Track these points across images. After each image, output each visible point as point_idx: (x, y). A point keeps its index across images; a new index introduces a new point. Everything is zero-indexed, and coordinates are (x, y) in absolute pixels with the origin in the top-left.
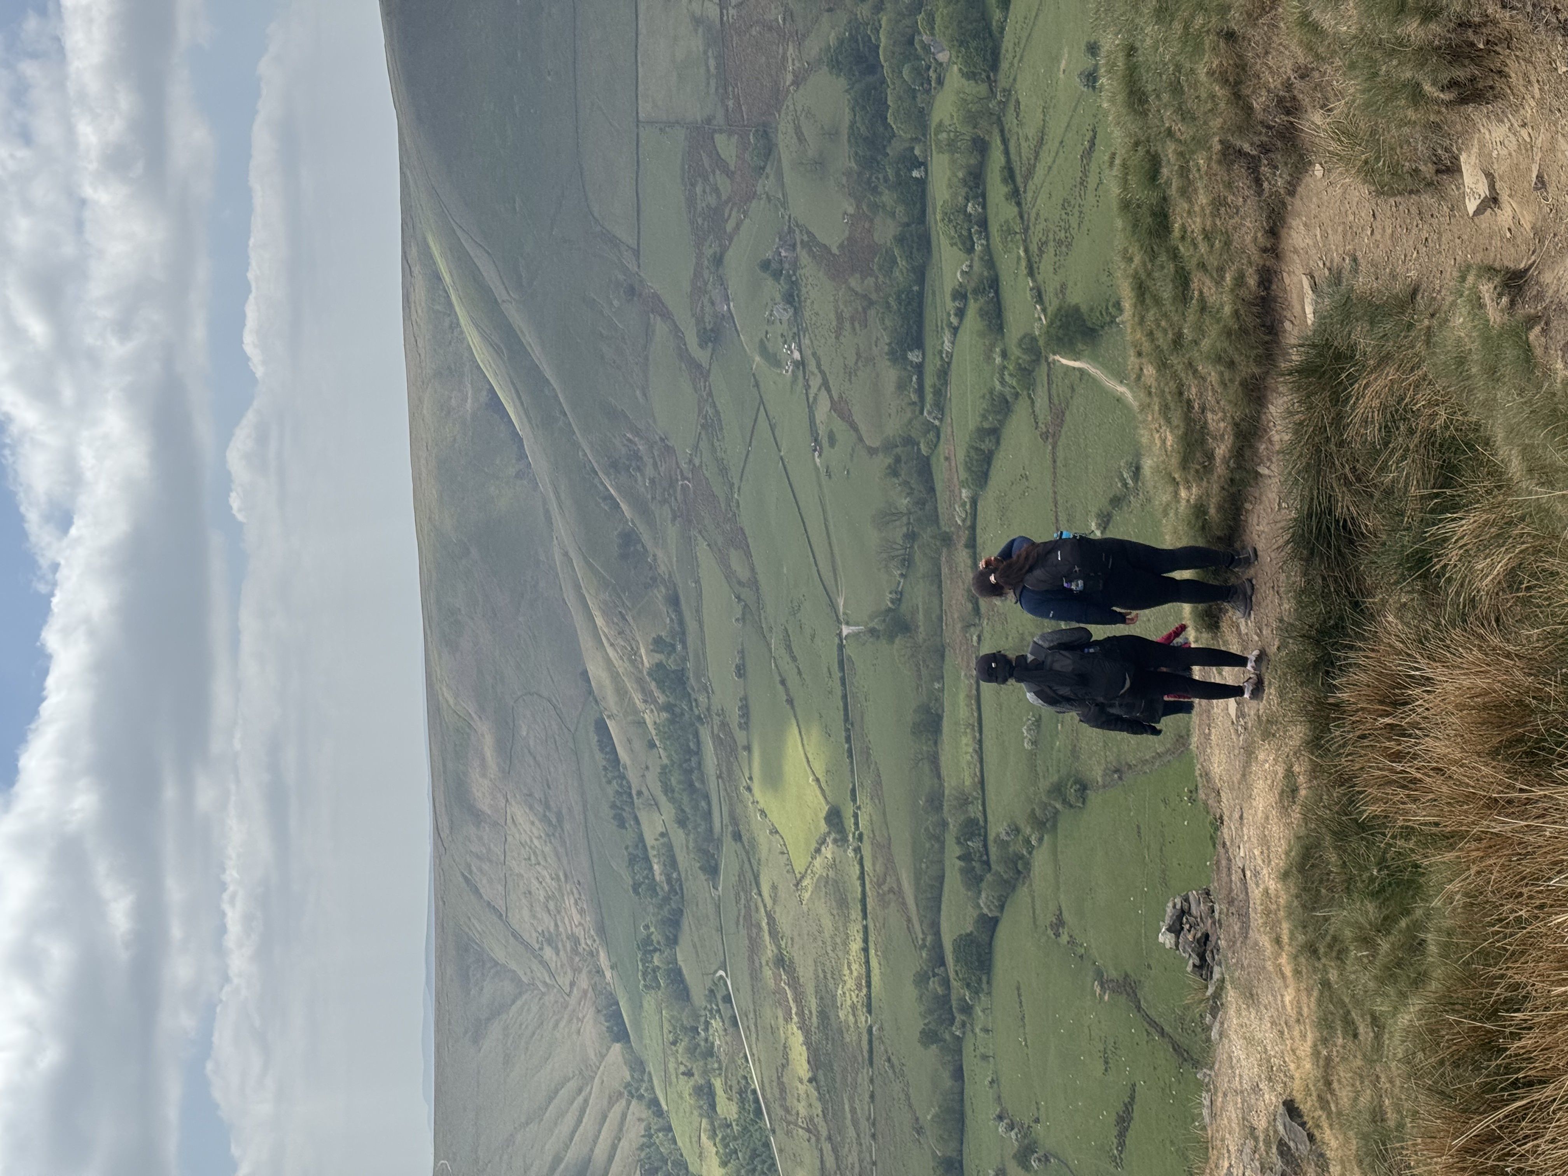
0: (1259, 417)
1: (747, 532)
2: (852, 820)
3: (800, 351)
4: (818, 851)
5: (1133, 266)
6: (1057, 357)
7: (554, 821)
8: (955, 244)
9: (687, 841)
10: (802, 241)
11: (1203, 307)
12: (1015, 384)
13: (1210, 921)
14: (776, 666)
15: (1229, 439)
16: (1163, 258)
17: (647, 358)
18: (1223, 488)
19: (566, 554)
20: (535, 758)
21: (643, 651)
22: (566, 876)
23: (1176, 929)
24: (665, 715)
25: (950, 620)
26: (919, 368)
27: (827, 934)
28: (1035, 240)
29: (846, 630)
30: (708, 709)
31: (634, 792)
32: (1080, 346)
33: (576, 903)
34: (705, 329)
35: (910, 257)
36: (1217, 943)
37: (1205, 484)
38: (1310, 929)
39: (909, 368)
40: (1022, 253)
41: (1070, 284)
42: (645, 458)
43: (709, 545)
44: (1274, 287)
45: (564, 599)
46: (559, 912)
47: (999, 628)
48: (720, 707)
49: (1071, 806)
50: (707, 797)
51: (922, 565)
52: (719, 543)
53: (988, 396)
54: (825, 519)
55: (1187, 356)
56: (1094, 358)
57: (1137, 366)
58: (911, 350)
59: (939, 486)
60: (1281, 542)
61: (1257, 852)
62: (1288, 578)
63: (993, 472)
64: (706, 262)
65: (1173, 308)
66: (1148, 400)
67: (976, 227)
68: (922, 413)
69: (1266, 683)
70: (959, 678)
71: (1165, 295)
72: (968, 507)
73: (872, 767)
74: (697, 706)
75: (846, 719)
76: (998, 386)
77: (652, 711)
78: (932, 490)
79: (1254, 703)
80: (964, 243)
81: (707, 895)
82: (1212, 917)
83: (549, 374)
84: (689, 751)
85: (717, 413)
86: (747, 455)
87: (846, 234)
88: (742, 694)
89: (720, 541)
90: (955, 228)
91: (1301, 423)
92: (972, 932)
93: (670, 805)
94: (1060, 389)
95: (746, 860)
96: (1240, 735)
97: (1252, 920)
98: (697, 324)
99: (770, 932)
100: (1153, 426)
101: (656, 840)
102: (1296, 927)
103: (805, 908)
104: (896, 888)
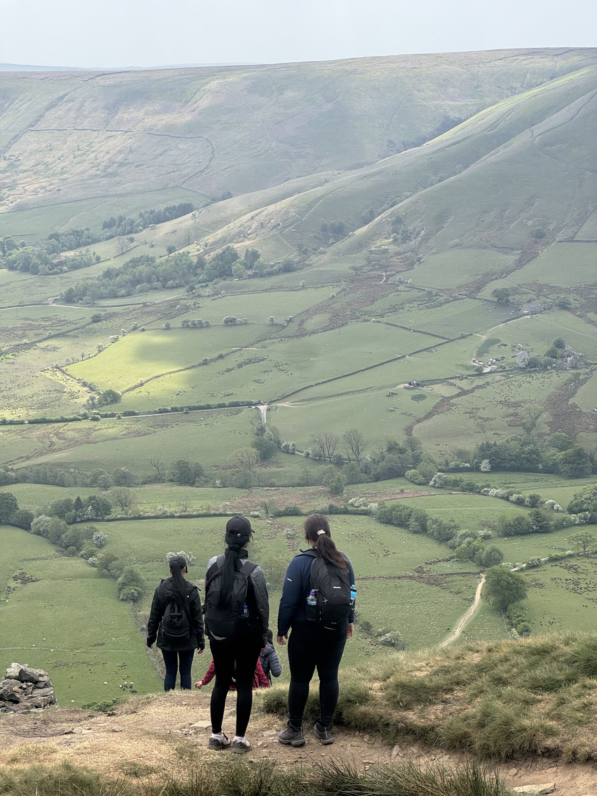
0: (438, 747)
1: (344, 328)
2: (109, 413)
3: (490, 372)
4: (85, 384)
5: (561, 646)
6: (483, 580)
7: (110, 170)
8: (576, 499)
9: (92, 279)
10: (579, 374)
11: (528, 703)
12: (463, 545)
13: (29, 704)
14: (234, 352)
15: (421, 723)
16: (569, 670)
17: (485, 248)
18: (381, 717)
19: (326, 181)
20: (161, 155)
21: (247, 243)
22: (64, 179)
23: (22, 677)
24: (195, 260)
25: (271, 493)
26: (476, 469)
27: (17, 391)
28: (578, 563)
29: (263, 408)
30: (199, 296)
31: (133, 235)
32: (492, 599)
33: (42, 188)
34: (509, 295)
35: (565, 461)
36: (11, 710)
37: (385, 702)
38: (24, 787)
39: (476, 460)
40: (568, 553)
41: (543, 591)
42: (404, 246)
43: (333, 296)
44: (545, 760)
45: (290, 179)
46: (35, 173)
48: (200, 305)
49: (120, 590)
50: (129, 294)
51: (316, 471)
52: (334, 306)
53: (452, 524)
55: (489, 689)
56: (482, 611)
57: (480, 648)
58: (490, 462)
60: (338, 764)
61: (86, 744)
62: (308, 770)
64: (563, 296)
65: (527, 678)
66: (453, 657)
67: (589, 515)
68: (440, 471)
69: (223, 752)
70: (224, 500)
71: (538, 672)
72: (363, 508)
73: (152, 429)
74: (202, 287)
75: (190, 408)
76: (460, 532)
77: (199, 250)
78: (377, 479)
79: (207, 742)
80: (576, 505)
81: (49, 295)
82: (32, 706)
83: (473, 168)
84: (166, 280)
85: (441, 305)
86: (406, 329)
87: (584, 410)
88: (211, 323)
89: (337, 306)
90: (590, 499)
91: (434, 781)
92: (18, 509)
93: (122, 265)
94: (458, 583)
95: (78, 326)
96: (181, 730)
97: (31, 739)
98: (513, 289)
99: (18, 345)
100: (431, 661)
101: (94, 253)
102: (25, 775)
103: (38, 374)
104: (53, 448)
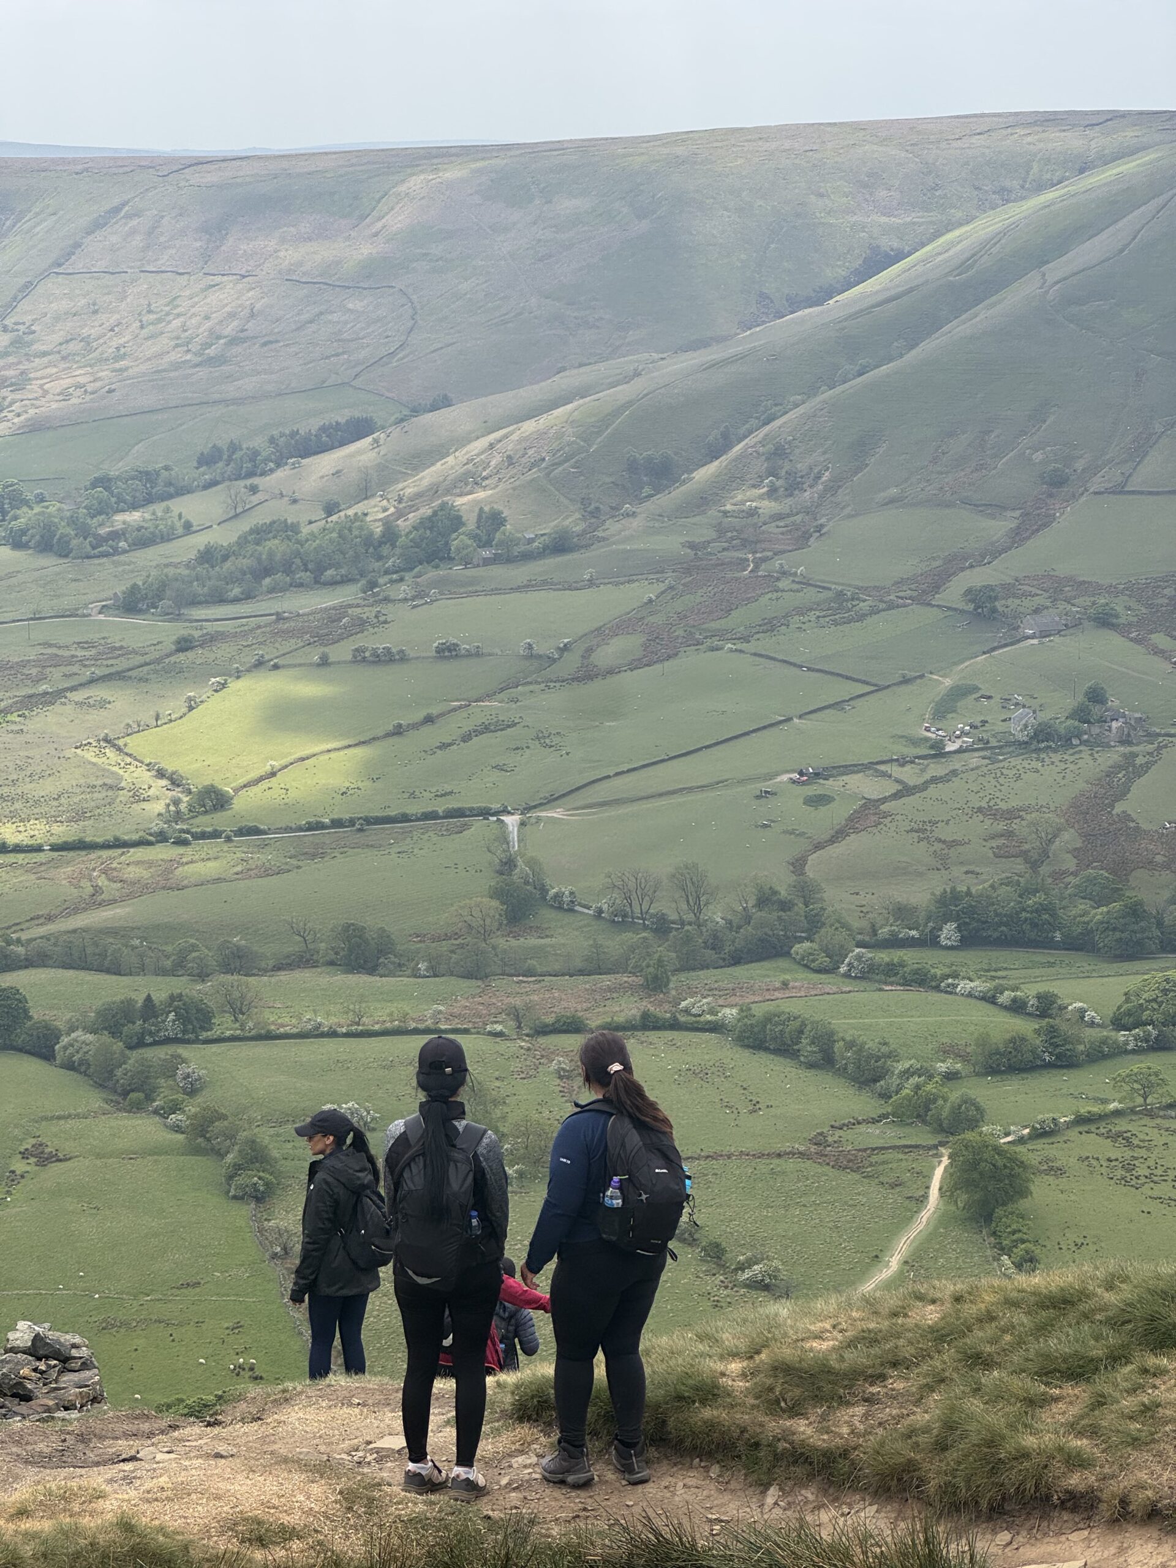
0: (856, 1490)
1: (671, 662)
2: (209, 829)
3: (960, 751)
4: (161, 774)
5: (1099, 1291)
6: (945, 1161)
7: (211, 352)
8: (1127, 1001)
9: (176, 566)
10: (1135, 755)
11: (1033, 1403)
12: (904, 1092)
13: (51, 1403)
14: (455, 710)
15: (821, 1441)
16: (1113, 1339)
17: (949, 505)
18: (743, 1430)
19: (637, 374)
20: (311, 322)
21: (481, 495)
22: (122, 370)
23: (39, 1349)
24: (378, 530)
25: (528, 988)
26: (930, 941)
27: (27, 787)
28: (1133, 1128)
29: (512, 821)
30: (387, 600)
31: (256, 480)
32: (963, 1198)
33: (78, 386)
34: (996, 598)
35: (1108, 927)
36: (16, 1414)
37: (751, 1401)
39: (931, 925)
40: (1113, 1106)
41: (1063, 1183)
42: (790, 501)
43: (650, 601)
44: (1066, 1516)
45: (563, 369)
46: (64, 358)
47: (515, 1065)
48: (390, 618)
49: (230, 1178)
50: (248, 596)
51: (615, 944)
52: (653, 619)
53: (885, 1049)
54: (690, 790)
55: (955, 1376)
56: (943, 1221)
57: (939, 1295)
58: (958, 928)
59: (739, 971)
60: (658, 1523)
61: (162, 1480)
62: (601, 1534)
63: (764, 1058)
64: (1103, 601)
65: (1031, 1355)
66: (885, 1311)
67: (1155, 1033)
68: (859, 945)
69: (432, 1497)
70: (436, 1001)
71: (1052, 1342)
72: (709, 1017)
73: (294, 862)
74: (392, 582)
75: (369, 821)
76: (901, 1066)
77: (385, 510)
78: (736, 960)
79: (400, 1477)
80: (1129, 1013)
81: (91, 597)
82: (57, 1407)
83: (927, 348)
84: (320, 569)
85: (861, 617)
86: (794, 665)
87: (1144, 826)
88: (410, 653)
89: (657, 620)
90: (1155, 1000)
91: (847, 1556)
92: (30, 1018)
93: (234, 538)
94: (894, 1165)
95: (147, 658)
97: (54, 1472)
98: (1004, 586)
99: (31, 696)
100: (842, 1319)
101: (180, 516)
102: (44, 1542)
103: (70, 752)
104: (99, 898)
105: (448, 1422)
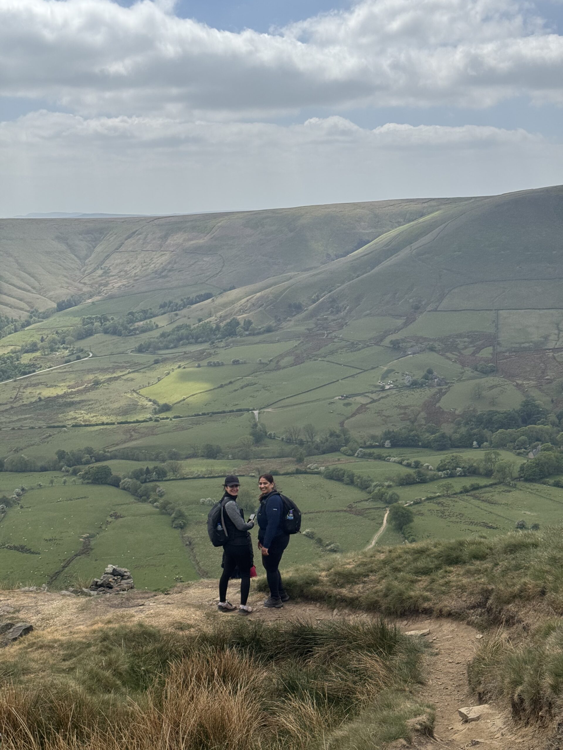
0: (361, 609)
1: (302, 364)
2: (165, 417)
3: (389, 389)
4: (150, 400)
5: (432, 548)
6: (388, 512)
7: (163, 274)
8: (441, 462)
9: (154, 338)
10: (442, 389)
11: (413, 582)
12: (376, 491)
13: (119, 589)
14: (238, 379)
15: (350, 595)
16: (437, 562)
17: (385, 316)
18: (326, 593)
19: (291, 278)
20: (193, 264)
21: (245, 315)
22: (137, 280)
23: (115, 573)
24: (214, 326)
25: (261, 462)
26: (382, 446)
27: (110, 405)
28: (444, 501)
29: (256, 412)
30: (217, 347)
31: (177, 312)
32: (393, 523)
33: (123, 285)
34: (399, 343)
35: (435, 441)
36: (108, 592)
37: (329, 584)
38: (115, 637)
39: (382, 441)
40: (438, 494)
41: (423, 518)
42: (337, 315)
43: (296, 346)
44: (423, 616)
45: (269, 277)
46: (119, 277)
48: (218, 352)
49: (173, 521)
50: (175, 347)
51: (288, 448)
52: (296, 352)
53: (369, 479)
54: (309, 402)
55: (390, 575)
56: (388, 530)
57: (384, 551)
58: (390, 442)
59: (325, 456)
60: (301, 621)
61: (152, 611)
62: (284, 624)
63: (333, 482)
64: (431, 343)
65: (412, 568)
66: (368, 556)
67: (450, 472)
68: (361, 447)
70: (234, 467)
71: (418, 563)
72: (316, 470)
73: (191, 426)
74: (219, 342)
75: (214, 413)
76: (374, 484)
77: (216, 320)
78: (324, 453)
80: (442, 466)
81: (128, 348)
82: (120, 590)
83: (376, 269)
84: (197, 338)
85: (360, 349)
86: (339, 364)
87: (446, 410)
88: (225, 363)
89: (298, 352)
90: (449, 462)
91: (358, 629)
92: (112, 475)
93: (171, 329)
94: (373, 513)
95: (145, 366)
96: (208, 602)
97: (119, 609)
98: (402, 339)
99: (111, 378)
100: (356, 558)
101: (155, 323)
102: (116, 631)
103: (123, 394)
104: (132, 438)
105: (238, 592)
